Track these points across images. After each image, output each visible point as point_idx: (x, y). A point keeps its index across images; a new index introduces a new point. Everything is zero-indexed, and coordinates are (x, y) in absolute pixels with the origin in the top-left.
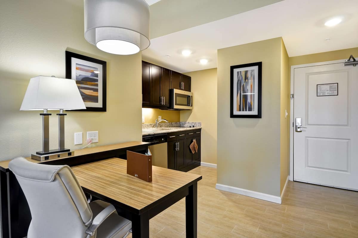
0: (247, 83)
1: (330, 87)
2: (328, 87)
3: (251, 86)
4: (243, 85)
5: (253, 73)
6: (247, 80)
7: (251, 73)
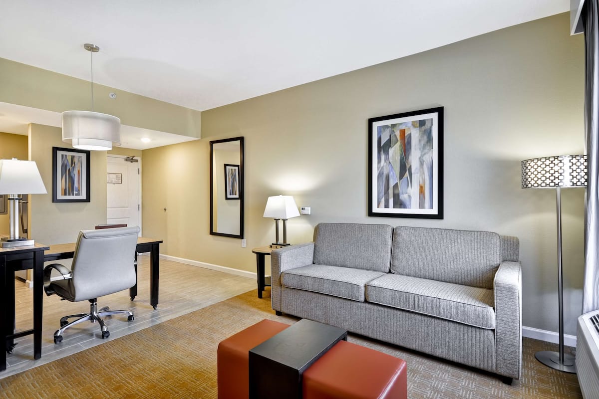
0: (74, 168)
1: (117, 176)
2: (114, 176)
3: (79, 171)
4: (69, 170)
5: (80, 159)
6: (73, 165)
7: (79, 159)
